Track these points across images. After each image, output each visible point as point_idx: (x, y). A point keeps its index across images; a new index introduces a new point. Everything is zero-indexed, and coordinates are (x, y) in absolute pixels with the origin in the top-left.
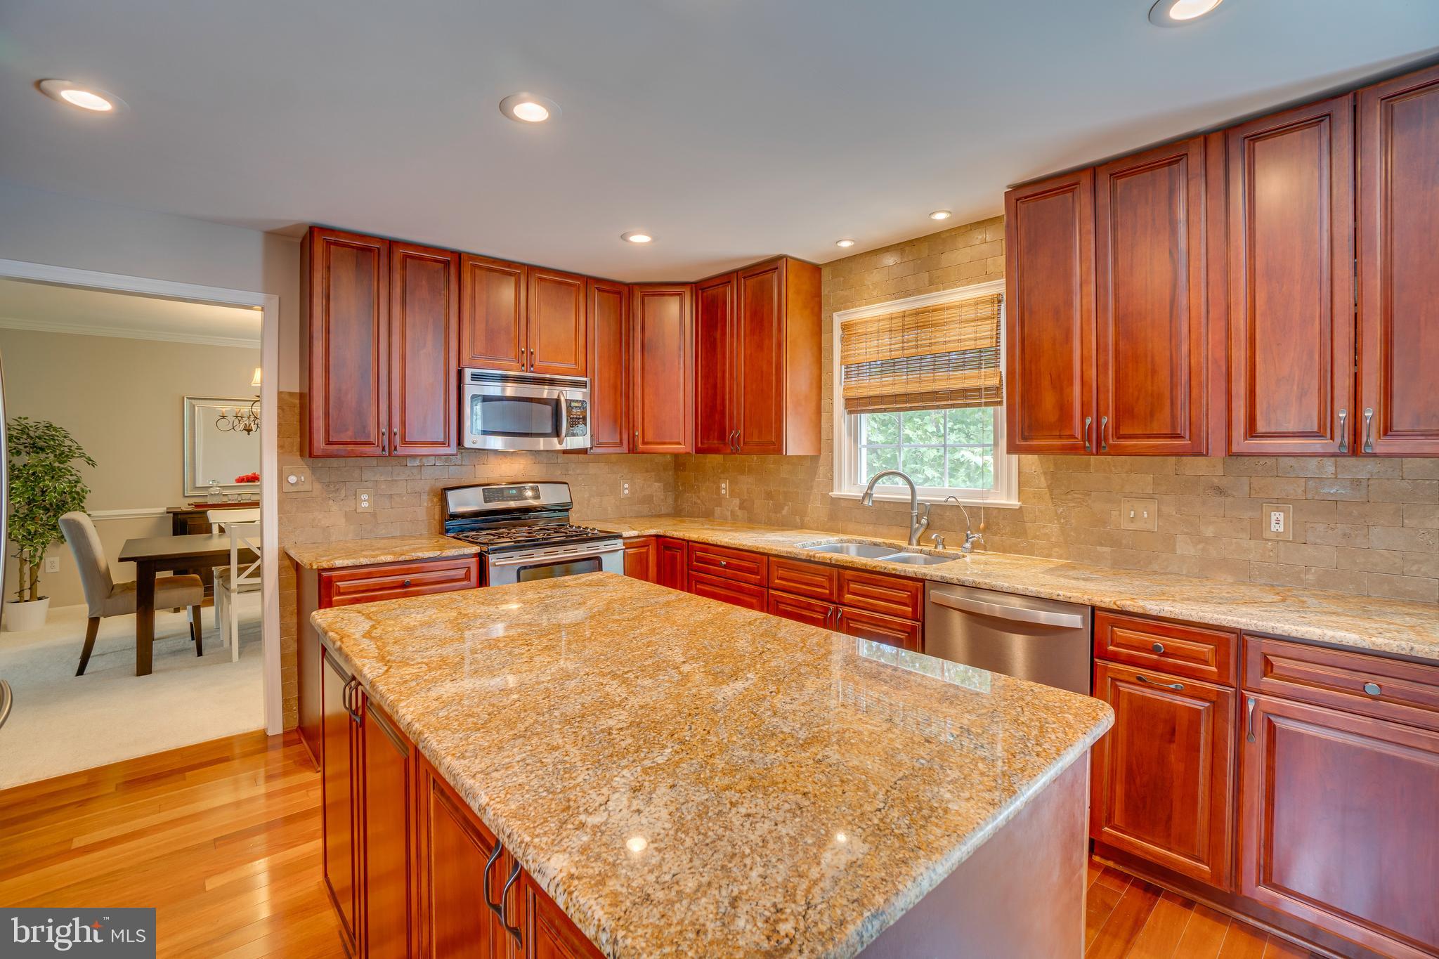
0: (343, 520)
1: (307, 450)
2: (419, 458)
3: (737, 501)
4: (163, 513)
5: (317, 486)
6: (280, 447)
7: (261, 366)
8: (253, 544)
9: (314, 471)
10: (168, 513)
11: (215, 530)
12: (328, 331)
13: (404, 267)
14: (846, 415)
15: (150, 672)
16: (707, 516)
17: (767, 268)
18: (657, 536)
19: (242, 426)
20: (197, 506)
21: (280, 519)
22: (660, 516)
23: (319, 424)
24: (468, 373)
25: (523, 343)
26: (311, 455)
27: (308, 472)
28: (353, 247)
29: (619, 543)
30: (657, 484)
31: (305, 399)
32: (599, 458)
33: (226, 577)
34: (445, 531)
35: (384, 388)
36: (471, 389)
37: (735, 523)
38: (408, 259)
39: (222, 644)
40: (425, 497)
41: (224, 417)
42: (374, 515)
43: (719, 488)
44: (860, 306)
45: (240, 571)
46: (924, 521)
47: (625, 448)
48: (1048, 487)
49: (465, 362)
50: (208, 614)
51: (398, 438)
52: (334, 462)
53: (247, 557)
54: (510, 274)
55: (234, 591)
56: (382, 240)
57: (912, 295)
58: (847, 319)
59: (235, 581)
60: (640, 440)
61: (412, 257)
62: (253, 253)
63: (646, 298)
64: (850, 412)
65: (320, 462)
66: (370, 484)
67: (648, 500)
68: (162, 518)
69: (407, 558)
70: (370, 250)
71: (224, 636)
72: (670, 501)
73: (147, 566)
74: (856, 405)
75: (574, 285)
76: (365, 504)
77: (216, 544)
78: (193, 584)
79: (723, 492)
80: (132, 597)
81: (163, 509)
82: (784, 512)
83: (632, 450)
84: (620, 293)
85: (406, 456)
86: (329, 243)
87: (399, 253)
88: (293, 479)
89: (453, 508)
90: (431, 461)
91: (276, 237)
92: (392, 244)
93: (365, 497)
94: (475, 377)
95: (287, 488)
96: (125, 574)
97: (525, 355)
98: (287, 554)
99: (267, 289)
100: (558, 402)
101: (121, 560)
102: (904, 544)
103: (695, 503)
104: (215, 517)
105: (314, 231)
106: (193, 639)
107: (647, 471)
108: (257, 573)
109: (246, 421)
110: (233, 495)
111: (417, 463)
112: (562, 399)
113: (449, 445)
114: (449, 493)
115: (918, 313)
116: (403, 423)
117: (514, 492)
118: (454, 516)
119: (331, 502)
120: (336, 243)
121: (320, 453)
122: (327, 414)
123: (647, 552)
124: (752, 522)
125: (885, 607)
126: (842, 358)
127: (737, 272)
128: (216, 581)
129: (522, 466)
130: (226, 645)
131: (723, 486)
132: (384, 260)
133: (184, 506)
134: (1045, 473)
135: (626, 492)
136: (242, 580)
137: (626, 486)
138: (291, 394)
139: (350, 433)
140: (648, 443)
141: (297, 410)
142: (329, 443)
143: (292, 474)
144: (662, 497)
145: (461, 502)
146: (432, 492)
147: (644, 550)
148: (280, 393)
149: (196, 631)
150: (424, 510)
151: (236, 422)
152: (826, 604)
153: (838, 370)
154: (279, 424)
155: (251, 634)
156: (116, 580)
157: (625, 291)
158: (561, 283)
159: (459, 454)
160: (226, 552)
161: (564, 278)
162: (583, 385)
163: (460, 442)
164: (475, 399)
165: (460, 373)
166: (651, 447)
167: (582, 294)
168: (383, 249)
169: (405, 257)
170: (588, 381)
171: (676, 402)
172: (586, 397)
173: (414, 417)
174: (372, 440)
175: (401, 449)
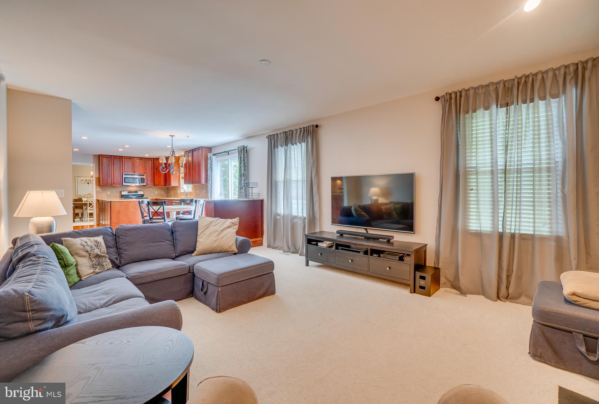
0: (105, 195)
1: (100, 185)
5: (101, 191)
6: (96, 185)
7: (93, 171)
9: (101, 188)
11: (84, 201)
14: (182, 180)
15: (74, 222)
16: (170, 197)
19: (87, 182)
20: (79, 198)
21: (96, 195)
23: (101, 182)
24: (123, 174)
25: (133, 169)
27: (100, 188)
28: (106, 157)
30: (162, 192)
31: (99, 178)
32: (150, 187)
34: (121, 198)
35: (111, 176)
36: (124, 176)
40: (118, 192)
41: (82, 180)
42: (110, 195)
45: (89, 206)
46: (185, 194)
47: (153, 185)
51: (113, 183)
52: (104, 187)
53: (90, 204)
54: (131, 159)
61: (115, 158)
62: (92, 158)
63: (156, 161)
66: (109, 190)
67: (161, 194)
70: (108, 157)
76: (109, 193)
83: (155, 185)
85: (115, 186)
86: (102, 157)
87: (112, 157)
88: (98, 189)
89: (122, 194)
90: (119, 187)
91: (94, 156)
95: (97, 190)
97: (134, 171)
98: (97, 199)
99: (94, 163)
105: (99, 156)
107: (160, 189)
109: (88, 181)
111: (117, 187)
112: (140, 178)
113: (121, 185)
116: (114, 181)
117: (134, 192)
118: (123, 195)
119: (104, 192)
122: (102, 180)
129: (135, 188)
131: (170, 191)
132: (110, 159)
133: (77, 197)
135: (157, 193)
137: (156, 191)
138: (97, 177)
139: (105, 183)
141: (98, 180)
142: (103, 184)
145: (123, 193)
148: (95, 176)
150: (118, 195)
151: (85, 182)
154: (95, 182)
155: (91, 215)
157: (153, 160)
158: (140, 159)
159: (123, 186)
160: (87, 204)
161: (141, 159)
162: (144, 175)
163: (123, 184)
164: (125, 178)
165: (122, 174)
166: (157, 185)
167: (144, 161)
168: (110, 157)
169: (114, 158)
170: (145, 175)
171: (161, 178)
172: (145, 177)
173: (115, 180)
174: (109, 183)
175: (113, 185)
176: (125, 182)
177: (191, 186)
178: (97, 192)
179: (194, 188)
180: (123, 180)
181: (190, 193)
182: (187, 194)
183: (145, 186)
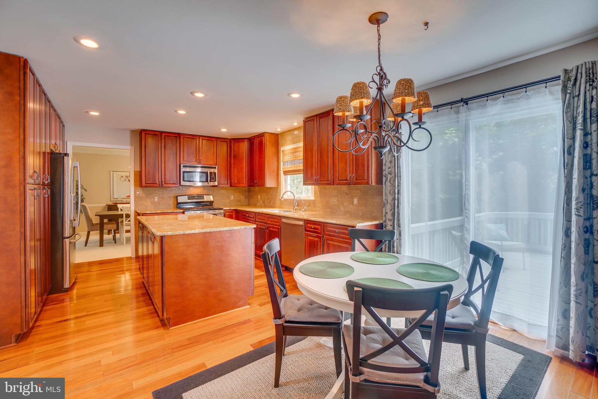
0: (151, 204)
1: (141, 186)
2: (171, 188)
3: (262, 201)
4: (105, 206)
5: (144, 195)
6: (135, 185)
8: (129, 213)
9: (143, 191)
10: (106, 205)
11: (120, 210)
12: (146, 156)
13: (165, 139)
14: (284, 176)
15: (103, 246)
16: (255, 206)
17: (262, 135)
18: (235, 210)
20: (114, 203)
21: (135, 203)
22: (243, 205)
23: (143, 179)
24: (182, 165)
25: (198, 157)
26: (142, 187)
28: (152, 134)
29: (222, 211)
30: (242, 196)
31: (141, 172)
32: (223, 188)
33: (122, 222)
34: (177, 207)
35: (160, 169)
36: (183, 170)
37: (261, 207)
38: (166, 137)
39: (121, 241)
40: (172, 198)
41: (122, 177)
42: (159, 203)
43: (258, 197)
44: (286, 146)
45: (126, 220)
46: (296, 204)
47: (229, 185)
48: (320, 194)
49: (182, 162)
50: (118, 236)
51: (163, 182)
52: (148, 189)
53: (127, 216)
54: (194, 138)
55: (124, 225)
56: (159, 132)
57: (295, 143)
58: (284, 149)
59: (125, 223)
60: (233, 183)
61: (167, 136)
62: (128, 136)
63: (235, 143)
64: (285, 175)
65: (145, 189)
66: (157, 194)
67: (240, 201)
68: (105, 207)
69: (164, 212)
70: (156, 135)
71: (122, 240)
72: (247, 201)
73: (102, 217)
74: (286, 173)
75: (213, 140)
76: (156, 200)
77: (120, 212)
78: (114, 224)
79: (259, 198)
80: (98, 226)
81: (105, 205)
82: (271, 203)
83: (231, 186)
84: (227, 142)
85: (167, 187)
86: (146, 134)
87: (163, 135)
88: (138, 193)
89: (179, 201)
90: (174, 188)
91: (133, 132)
92: (162, 133)
93: (156, 198)
94: (184, 166)
95: (136, 195)
96: (96, 220)
97: (198, 160)
98: (136, 212)
99: (131, 145)
100: (207, 172)
101: (96, 215)
102: (292, 210)
103: (253, 202)
104: (120, 206)
105: (142, 131)
106: (114, 240)
107: (239, 192)
108: (129, 221)
110: (125, 201)
111: (170, 189)
112: (209, 172)
113: (177, 184)
114: (178, 197)
115: (296, 148)
116: (165, 179)
117: (197, 197)
118: (180, 204)
119: (147, 199)
120: (148, 134)
121: (144, 186)
122: (145, 176)
123: (232, 214)
124: (265, 207)
125: (275, 224)
126: (282, 160)
127: (256, 136)
128: (120, 224)
129: (200, 190)
130: (122, 242)
131: (259, 196)
132: (160, 137)
133: (111, 203)
134: (319, 191)
135: (232, 198)
136: (126, 222)
137: (232, 196)
138: (137, 171)
139: (151, 181)
140: (235, 184)
141: (139, 175)
142: (146, 184)
143: (138, 192)
144: (244, 200)
145: (181, 199)
146: (174, 197)
147: (231, 213)
148: (134, 171)
149: (114, 238)
150: (172, 202)
151: (126, 178)
152: (265, 224)
153: (282, 163)
154: (134, 179)
156: (94, 222)
157: (229, 141)
158: (209, 140)
159: (181, 187)
160: (122, 215)
161: (210, 138)
162: (215, 168)
163: (180, 183)
164: (184, 172)
165: (180, 165)
166: (236, 185)
167: (215, 143)
168: (159, 134)
169: (165, 136)
170: (217, 167)
171: (243, 172)
172: (216, 171)
173: (168, 177)
174: (157, 182)
175: (164, 185)
176: (184, 180)
177: (311, 189)
178: (136, 197)
179: (321, 194)
180: (180, 176)
181: (309, 204)
182: (299, 204)
183: (216, 186)
